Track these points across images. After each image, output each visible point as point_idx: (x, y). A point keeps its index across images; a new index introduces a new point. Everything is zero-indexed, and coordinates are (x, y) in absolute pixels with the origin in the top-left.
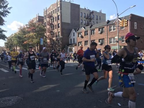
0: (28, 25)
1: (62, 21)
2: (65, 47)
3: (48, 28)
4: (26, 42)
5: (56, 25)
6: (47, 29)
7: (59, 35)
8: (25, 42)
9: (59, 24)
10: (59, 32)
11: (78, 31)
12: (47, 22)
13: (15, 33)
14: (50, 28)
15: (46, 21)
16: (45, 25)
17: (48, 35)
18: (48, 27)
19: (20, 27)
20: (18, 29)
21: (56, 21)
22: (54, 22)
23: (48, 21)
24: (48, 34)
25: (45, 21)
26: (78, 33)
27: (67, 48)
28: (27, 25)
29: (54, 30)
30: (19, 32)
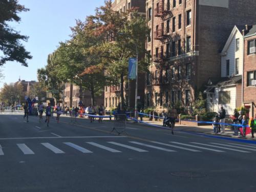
0: (94, 18)
1: (200, 3)
2: (205, 89)
3: (157, 26)
4: (89, 69)
5: (180, 16)
6: (155, 30)
7: (188, 46)
8: (87, 71)
9: (190, 11)
10: (189, 37)
11: (246, 33)
12: (155, 7)
13: (62, 43)
14: (163, 24)
15: (153, 4)
16: (150, 16)
17: (157, 49)
18: (157, 21)
19: (76, 25)
20: (72, 29)
21: (180, 2)
22: (174, 5)
23: (158, 4)
24: (157, 43)
25: (150, 5)
26: (249, 42)
27: (213, 90)
28: (92, 18)
29: (174, 30)
30: (75, 38)
